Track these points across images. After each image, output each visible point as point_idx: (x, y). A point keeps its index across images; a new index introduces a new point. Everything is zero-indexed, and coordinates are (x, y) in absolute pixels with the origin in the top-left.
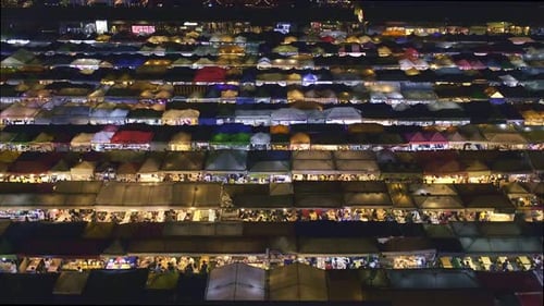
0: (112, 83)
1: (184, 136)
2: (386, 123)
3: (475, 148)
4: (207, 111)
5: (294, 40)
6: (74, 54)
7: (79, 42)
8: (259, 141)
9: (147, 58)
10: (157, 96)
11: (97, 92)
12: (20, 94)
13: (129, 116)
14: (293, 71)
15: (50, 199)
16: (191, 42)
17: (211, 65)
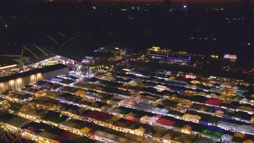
0: (168, 97)
1: (188, 127)
6: (157, 83)
7: (161, 78)
8: (226, 139)
9: (187, 89)
10: (185, 106)
11: (159, 100)
12: (130, 95)
13: (168, 113)
15: (122, 139)
16: (210, 85)
17: (215, 97)
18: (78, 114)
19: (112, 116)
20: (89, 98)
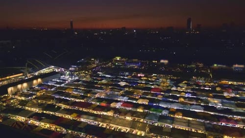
0: (128, 89)
1: (142, 107)
4: (151, 101)
5: (186, 82)
6: (120, 80)
7: (123, 77)
9: (139, 83)
10: (139, 94)
11: (122, 91)
12: (103, 89)
13: (128, 99)
14: (183, 92)
15: (99, 119)
16: (153, 80)
17: (157, 87)
18: (68, 105)
19: (91, 104)
20: (76, 93)
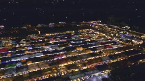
2: (49, 55)
3: (68, 57)
5: (24, 39)
8: (19, 65)
14: (25, 46)
